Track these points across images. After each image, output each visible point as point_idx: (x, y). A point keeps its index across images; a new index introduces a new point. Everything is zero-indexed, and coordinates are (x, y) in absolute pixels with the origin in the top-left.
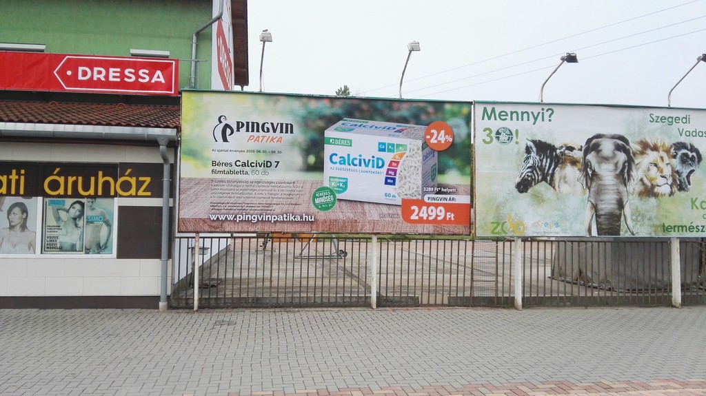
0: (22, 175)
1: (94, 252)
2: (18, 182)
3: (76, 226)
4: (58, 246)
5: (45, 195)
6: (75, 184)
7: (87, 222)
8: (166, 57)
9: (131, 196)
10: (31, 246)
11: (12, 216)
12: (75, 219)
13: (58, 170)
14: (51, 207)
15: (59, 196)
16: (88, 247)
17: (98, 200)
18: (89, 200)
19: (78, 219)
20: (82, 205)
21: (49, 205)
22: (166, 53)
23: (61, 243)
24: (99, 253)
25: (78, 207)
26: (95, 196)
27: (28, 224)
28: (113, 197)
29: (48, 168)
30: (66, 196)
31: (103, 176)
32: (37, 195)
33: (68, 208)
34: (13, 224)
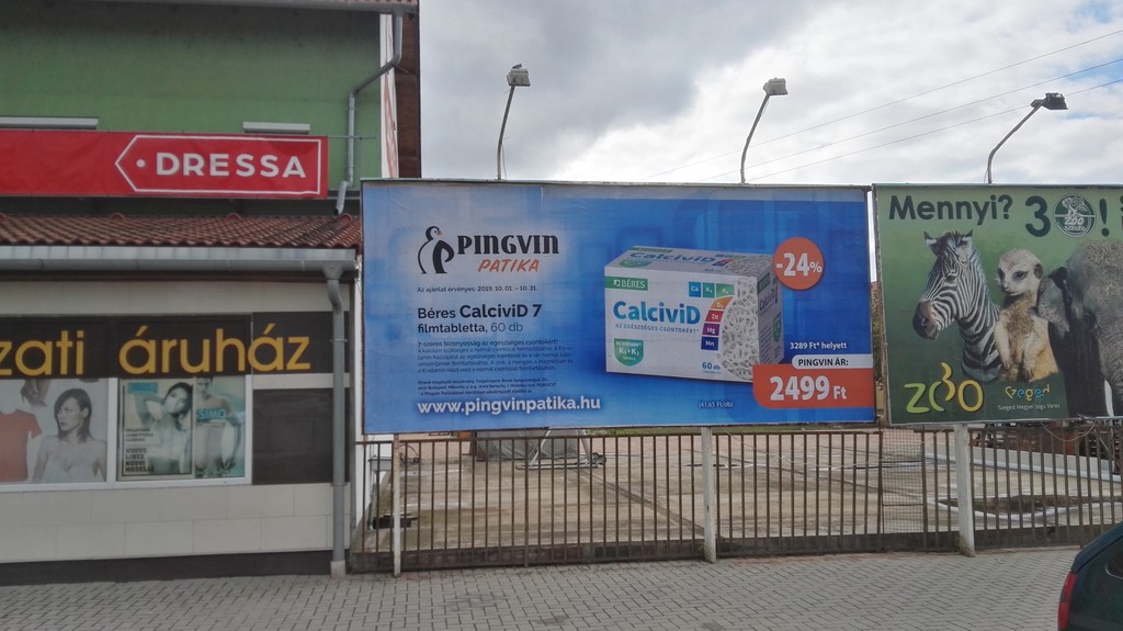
0: (80, 339)
1: (211, 475)
2: (72, 353)
3: (178, 426)
4: (147, 465)
5: (122, 374)
6: (175, 352)
7: (199, 421)
8: (304, 134)
9: (275, 371)
10: (99, 468)
11: (63, 414)
12: (175, 416)
13: (143, 329)
14: (132, 396)
15: (147, 375)
16: (200, 466)
17: (217, 381)
18: (201, 380)
19: (181, 416)
20: (189, 389)
21: (130, 392)
22: (305, 127)
23: (151, 461)
24: (220, 476)
25: (181, 393)
26: (212, 373)
27: (92, 428)
28: (243, 374)
29: (126, 326)
30: (159, 374)
31: (225, 338)
32: (107, 374)
33: (163, 396)
34: (64, 428)
